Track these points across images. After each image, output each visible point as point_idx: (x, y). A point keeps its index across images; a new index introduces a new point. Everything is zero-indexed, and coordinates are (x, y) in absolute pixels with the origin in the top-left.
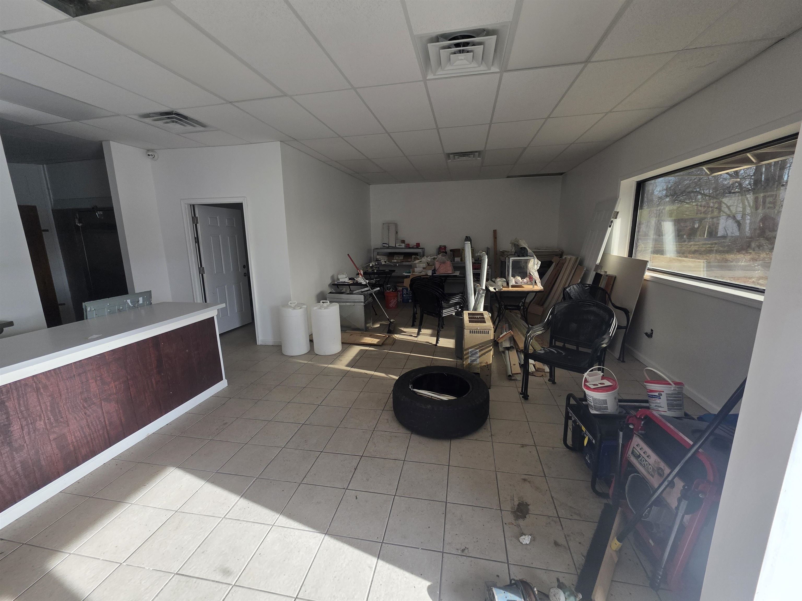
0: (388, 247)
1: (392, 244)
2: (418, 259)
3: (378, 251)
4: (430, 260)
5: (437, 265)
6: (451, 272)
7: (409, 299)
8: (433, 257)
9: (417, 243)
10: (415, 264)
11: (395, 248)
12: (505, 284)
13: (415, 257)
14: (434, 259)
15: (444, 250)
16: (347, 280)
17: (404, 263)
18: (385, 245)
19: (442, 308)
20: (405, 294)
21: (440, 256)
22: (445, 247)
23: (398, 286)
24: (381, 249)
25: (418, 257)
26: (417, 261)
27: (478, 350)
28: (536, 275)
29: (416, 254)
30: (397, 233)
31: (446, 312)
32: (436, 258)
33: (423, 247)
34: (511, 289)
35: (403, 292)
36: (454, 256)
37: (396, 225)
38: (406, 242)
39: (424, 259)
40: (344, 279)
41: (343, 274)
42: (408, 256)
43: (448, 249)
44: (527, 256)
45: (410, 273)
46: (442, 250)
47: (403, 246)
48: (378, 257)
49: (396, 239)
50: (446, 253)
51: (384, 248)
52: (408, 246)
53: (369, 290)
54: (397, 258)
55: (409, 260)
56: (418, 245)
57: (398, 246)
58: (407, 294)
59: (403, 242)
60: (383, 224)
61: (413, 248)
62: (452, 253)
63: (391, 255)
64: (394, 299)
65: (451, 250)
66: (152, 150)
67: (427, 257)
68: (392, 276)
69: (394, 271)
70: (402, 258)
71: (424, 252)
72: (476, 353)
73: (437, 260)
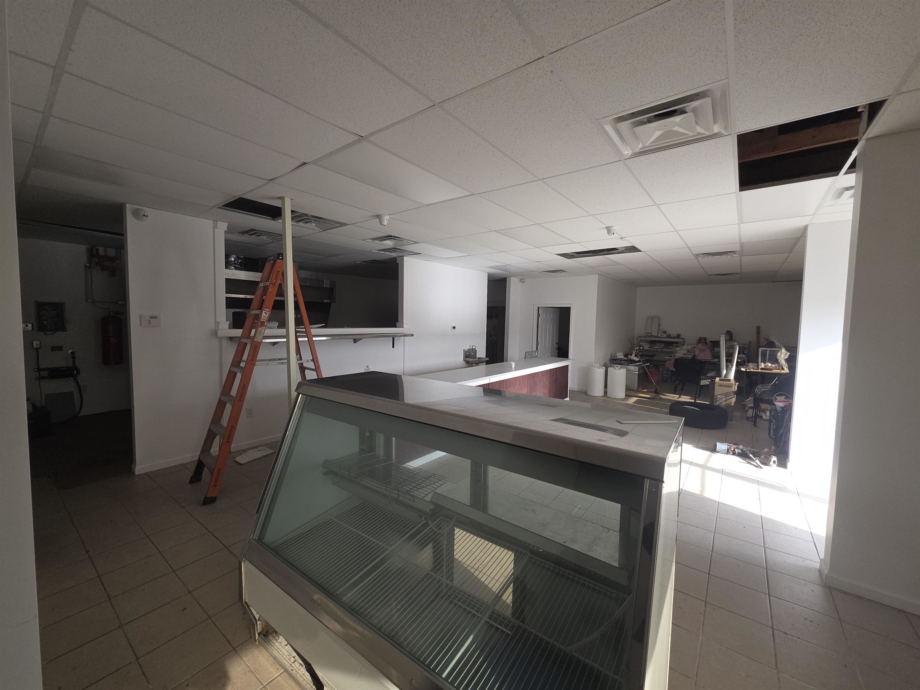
0: (652, 336)
1: (655, 333)
2: (679, 347)
3: (642, 338)
4: (690, 348)
5: (697, 352)
6: (709, 359)
7: (668, 379)
8: (693, 346)
9: (677, 334)
10: (677, 350)
11: (657, 337)
12: (756, 367)
13: (676, 345)
14: (694, 347)
15: (704, 341)
16: (622, 357)
17: (665, 350)
18: (648, 334)
19: (701, 379)
20: (665, 374)
21: (700, 345)
22: (705, 339)
23: (660, 368)
24: (644, 337)
25: (679, 345)
26: (678, 349)
27: (724, 397)
28: (783, 362)
29: (677, 343)
30: (659, 325)
31: (703, 382)
32: (696, 347)
33: (684, 338)
34: (760, 371)
35: (663, 372)
36: (714, 347)
37: (659, 318)
38: (668, 333)
39: (685, 347)
40: (620, 356)
41: (620, 352)
42: (668, 344)
43: (708, 341)
44: (775, 347)
45: (671, 357)
46: (702, 341)
47: (665, 335)
48: (641, 343)
49: (659, 330)
50: (706, 343)
51: (647, 336)
52: (669, 336)
53: (642, 364)
54: (658, 345)
55: (670, 347)
56: (679, 336)
57: (660, 336)
58: (667, 374)
59: (665, 332)
60: (648, 318)
61: (674, 338)
62: (712, 344)
63: (653, 343)
64: (656, 376)
65: (711, 342)
66: (523, 279)
67: (688, 345)
68: (653, 359)
69: (656, 355)
70: (663, 345)
71: (684, 342)
72: (723, 398)
73: (697, 348)
